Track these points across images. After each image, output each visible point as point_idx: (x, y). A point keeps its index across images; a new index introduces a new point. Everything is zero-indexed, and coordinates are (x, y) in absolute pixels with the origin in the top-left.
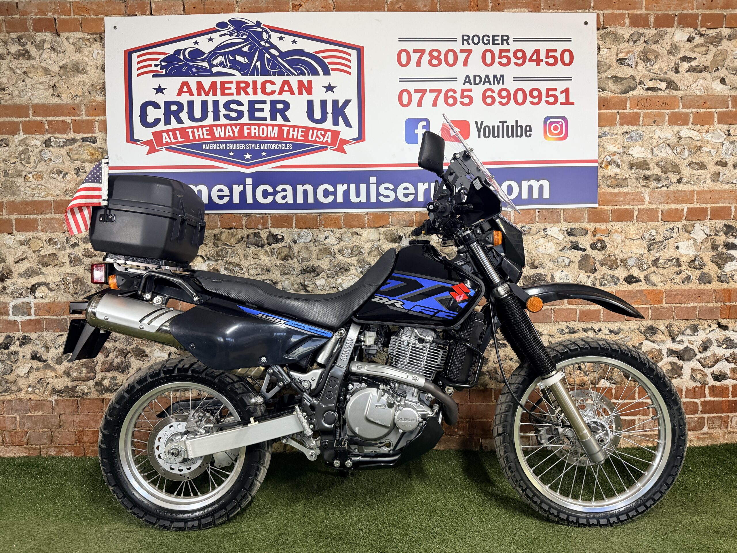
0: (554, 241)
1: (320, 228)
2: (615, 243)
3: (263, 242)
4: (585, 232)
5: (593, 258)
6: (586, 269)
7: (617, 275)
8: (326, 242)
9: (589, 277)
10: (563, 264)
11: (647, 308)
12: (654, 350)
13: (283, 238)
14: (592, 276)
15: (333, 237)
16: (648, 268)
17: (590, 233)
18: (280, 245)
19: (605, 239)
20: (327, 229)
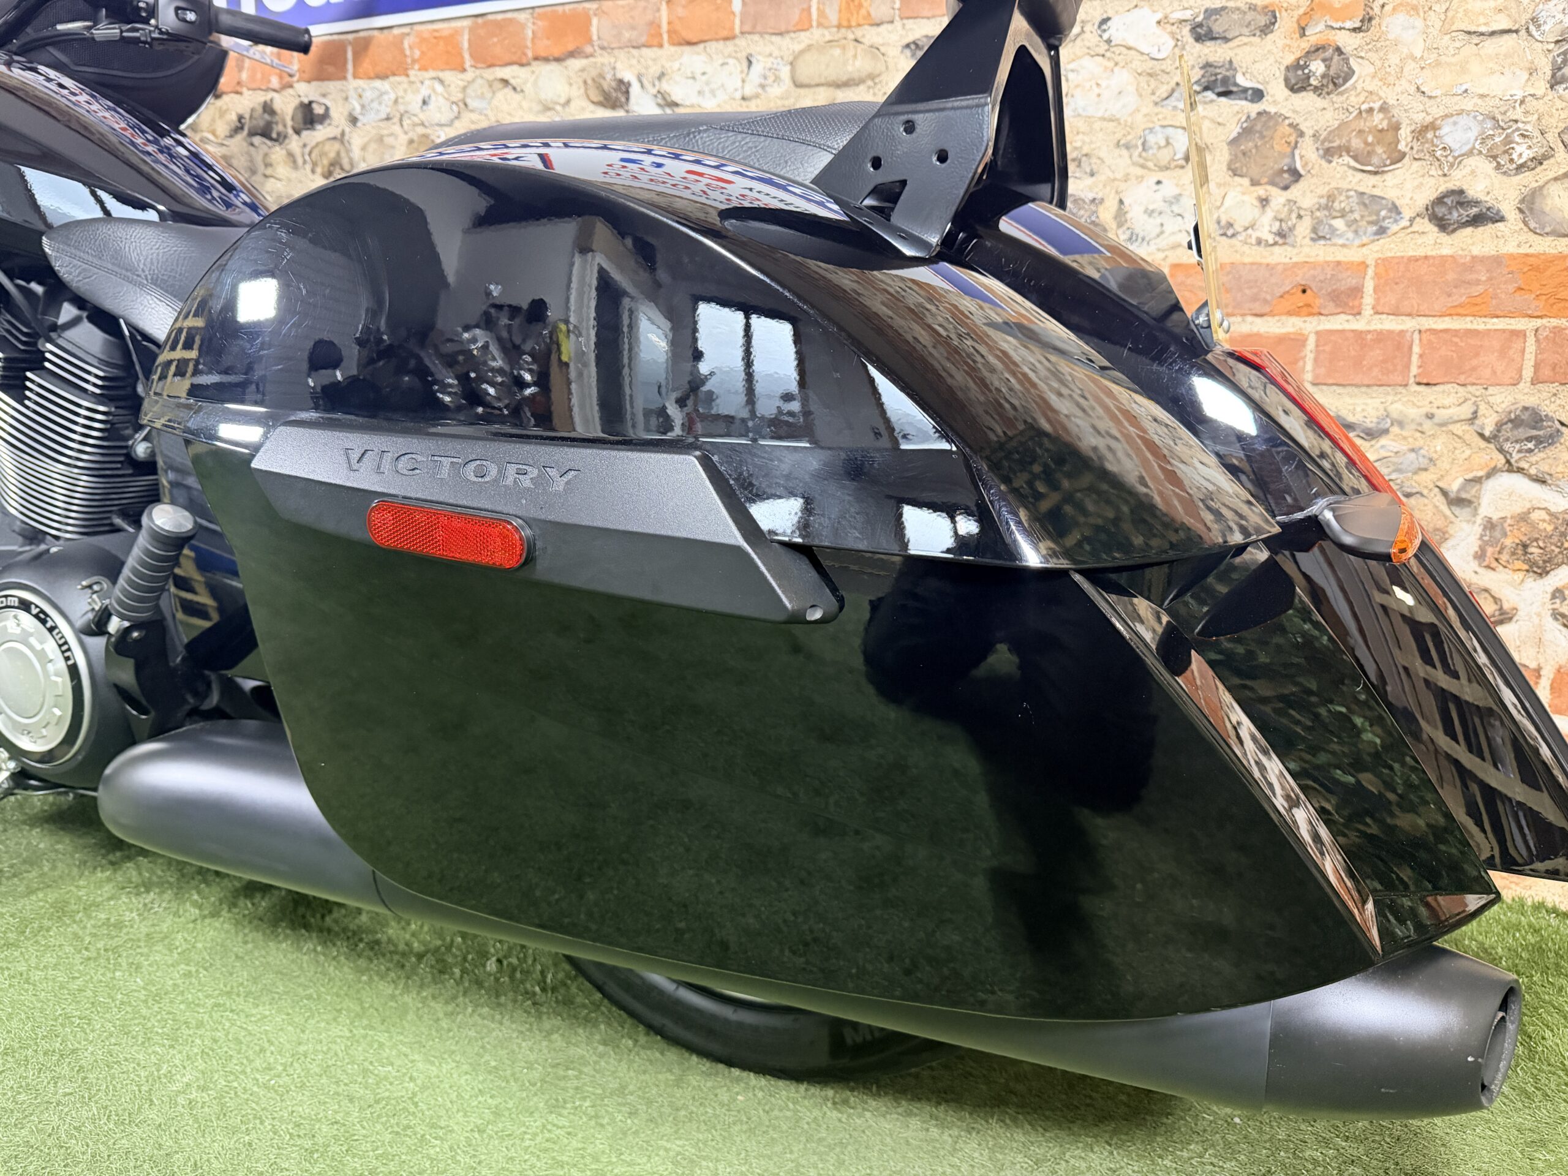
0: (1138, 64)
1: (411, 73)
2: (1394, 59)
3: (280, 128)
4: (1263, 20)
5: (1294, 126)
6: (1255, 171)
7: (1391, 194)
9: (1264, 202)
10: (1164, 156)
11: (1521, 334)
12: (1535, 516)
14: (1279, 198)
16: (1539, 161)
17: (1286, 24)
18: (321, 133)
19: (1348, 41)
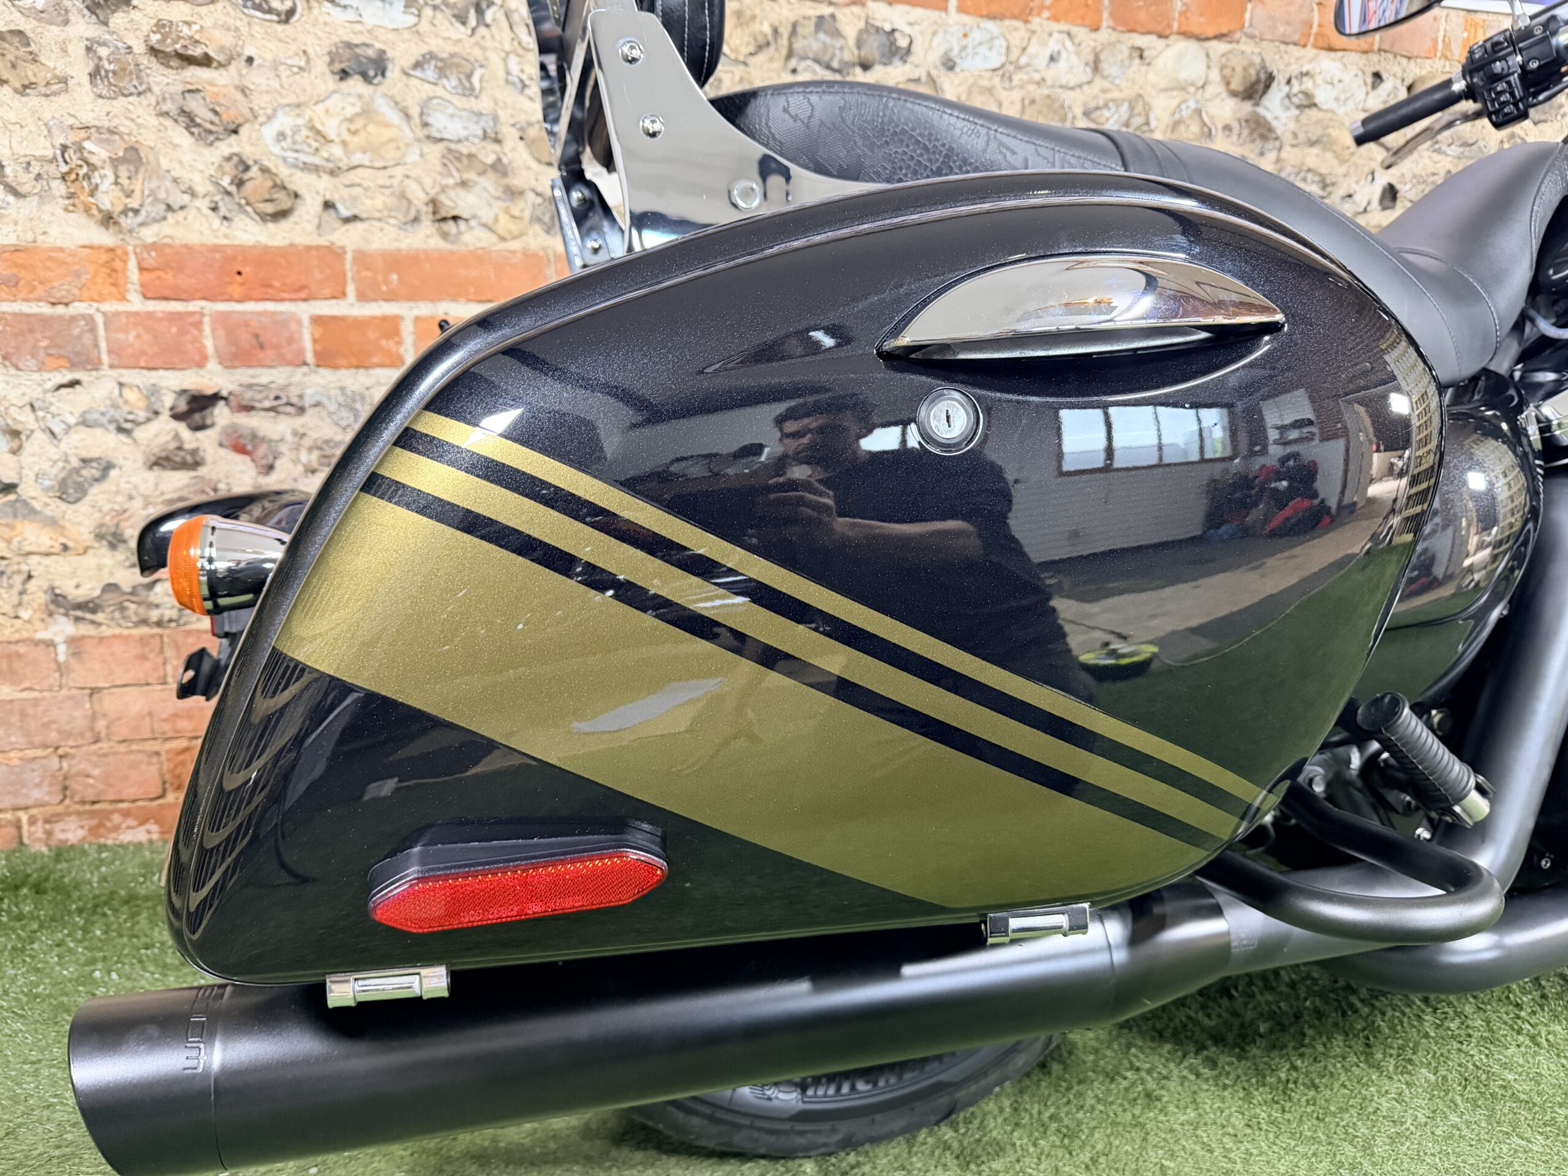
8: (1051, 74)
13: (908, 51)
15: (1074, 58)
20: (1055, 26)
